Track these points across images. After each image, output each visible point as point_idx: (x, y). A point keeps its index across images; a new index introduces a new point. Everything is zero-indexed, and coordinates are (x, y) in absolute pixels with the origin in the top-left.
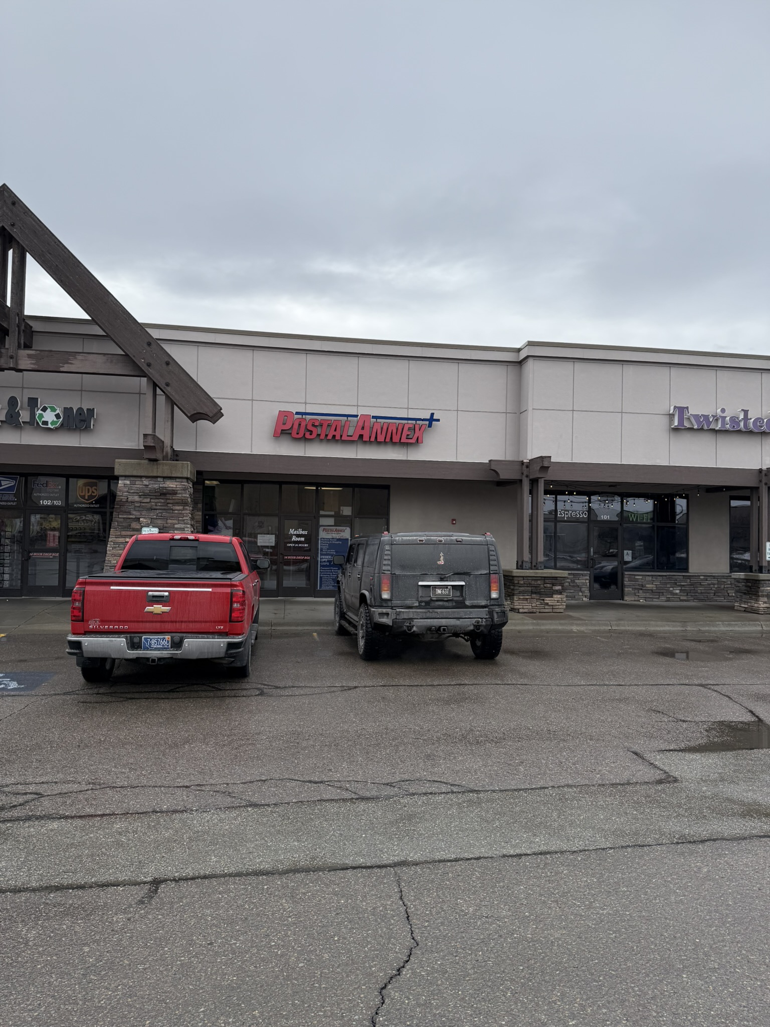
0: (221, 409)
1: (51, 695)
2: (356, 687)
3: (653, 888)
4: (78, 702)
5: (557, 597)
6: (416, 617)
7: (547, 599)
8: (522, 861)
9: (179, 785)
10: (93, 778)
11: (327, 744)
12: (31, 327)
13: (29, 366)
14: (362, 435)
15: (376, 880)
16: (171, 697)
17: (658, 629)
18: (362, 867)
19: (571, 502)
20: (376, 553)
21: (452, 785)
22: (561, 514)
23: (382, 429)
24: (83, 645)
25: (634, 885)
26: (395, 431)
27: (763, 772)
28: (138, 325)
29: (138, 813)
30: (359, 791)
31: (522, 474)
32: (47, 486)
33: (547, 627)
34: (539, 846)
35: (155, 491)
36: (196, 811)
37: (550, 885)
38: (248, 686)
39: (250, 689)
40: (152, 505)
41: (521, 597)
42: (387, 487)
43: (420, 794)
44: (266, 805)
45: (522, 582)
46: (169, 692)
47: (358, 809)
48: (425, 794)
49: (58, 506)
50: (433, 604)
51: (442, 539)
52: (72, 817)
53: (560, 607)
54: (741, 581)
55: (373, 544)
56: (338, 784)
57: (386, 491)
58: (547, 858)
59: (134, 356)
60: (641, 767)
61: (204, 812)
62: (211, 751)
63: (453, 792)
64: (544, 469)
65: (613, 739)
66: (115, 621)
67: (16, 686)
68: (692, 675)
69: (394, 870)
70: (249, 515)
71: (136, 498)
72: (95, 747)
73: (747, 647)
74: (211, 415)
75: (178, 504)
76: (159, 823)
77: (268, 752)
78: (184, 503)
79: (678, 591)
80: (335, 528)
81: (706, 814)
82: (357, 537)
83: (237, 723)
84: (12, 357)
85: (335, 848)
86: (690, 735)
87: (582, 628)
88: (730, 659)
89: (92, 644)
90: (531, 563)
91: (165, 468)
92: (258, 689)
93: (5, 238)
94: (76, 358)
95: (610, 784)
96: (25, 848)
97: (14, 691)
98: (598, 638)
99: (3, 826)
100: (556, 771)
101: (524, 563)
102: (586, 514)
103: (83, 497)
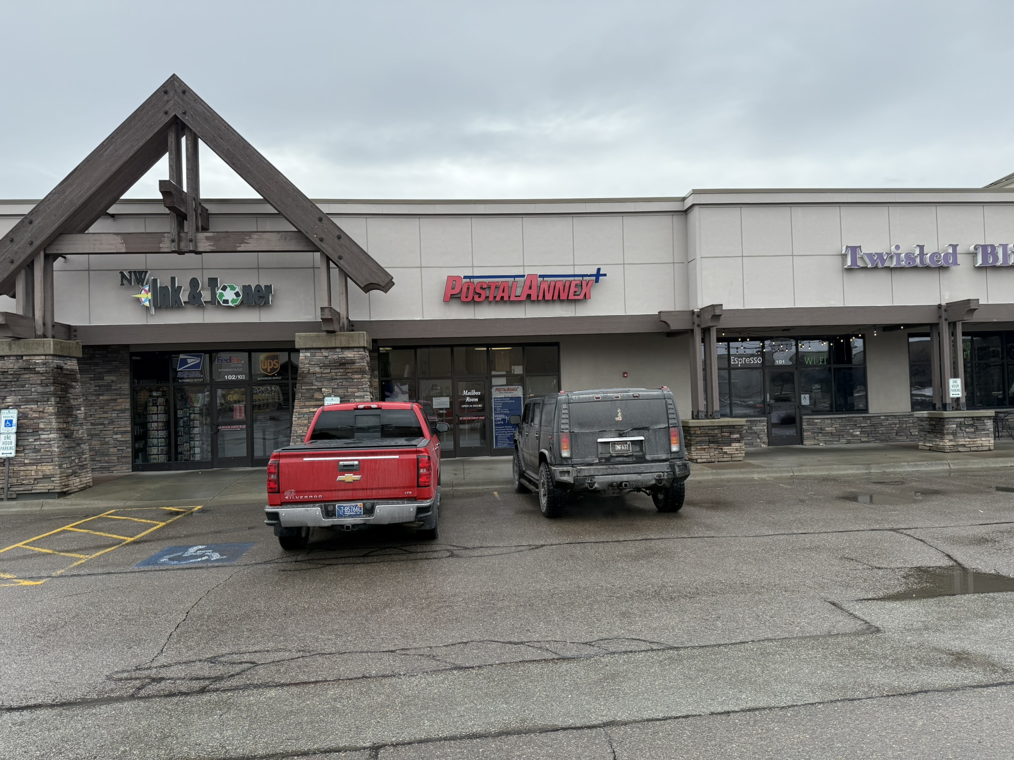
0: (392, 278)
1: (253, 565)
2: (542, 546)
3: (868, 743)
4: (279, 571)
5: (735, 445)
6: (596, 474)
7: (725, 448)
8: (731, 719)
9: (384, 650)
10: (302, 645)
11: (522, 604)
12: (207, 210)
13: (208, 247)
14: (530, 295)
15: (588, 741)
16: (366, 561)
17: (842, 472)
18: (572, 728)
19: (745, 348)
20: (554, 412)
21: (650, 643)
22: (734, 361)
23: (549, 287)
24: (280, 515)
25: (848, 740)
27: (967, 619)
28: (309, 202)
29: (349, 679)
30: (559, 651)
31: (694, 323)
32: (230, 362)
33: (728, 476)
34: (747, 703)
35: (335, 361)
36: (404, 675)
37: (763, 742)
38: (438, 548)
39: (440, 551)
40: (332, 376)
41: (699, 447)
42: (557, 344)
43: (620, 653)
44: (471, 668)
45: (699, 432)
46: (364, 556)
47: (561, 670)
48: (625, 652)
49: (242, 380)
50: (612, 460)
51: (618, 395)
52: (288, 685)
53: (739, 455)
54: (924, 419)
55: (550, 404)
56: (538, 645)
57: (556, 347)
58: (756, 715)
59: (307, 232)
60: (840, 618)
61: (412, 676)
62: (410, 615)
63: (652, 650)
64: (716, 317)
65: (808, 589)
66: (309, 491)
67: (219, 557)
68: (882, 520)
69: (604, 730)
70: (423, 379)
71: (317, 369)
72: (300, 614)
73: (935, 487)
74: (383, 284)
75: (356, 372)
76: (370, 688)
77: (466, 614)
78: (362, 372)
79: (858, 433)
80: (508, 387)
81: (914, 665)
82: (532, 397)
83: (432, 585)
84: (191, 241)
85: (542, 709)
86: (887, 582)
87: (764, 476)
88: (921, 501)
89: (290, 514)
90: (707, 412)
91: (343, 338)
92: (448, 550)
93: (178, 126)
94: (251, 238)
95: (810, 637)
96: (248, 716)
97: (217, 562)
98: (781, 485)
99: (224, 696)
100: (754, 625)
101: (700, 413)
102: (760, 360)
103: (266, 370)
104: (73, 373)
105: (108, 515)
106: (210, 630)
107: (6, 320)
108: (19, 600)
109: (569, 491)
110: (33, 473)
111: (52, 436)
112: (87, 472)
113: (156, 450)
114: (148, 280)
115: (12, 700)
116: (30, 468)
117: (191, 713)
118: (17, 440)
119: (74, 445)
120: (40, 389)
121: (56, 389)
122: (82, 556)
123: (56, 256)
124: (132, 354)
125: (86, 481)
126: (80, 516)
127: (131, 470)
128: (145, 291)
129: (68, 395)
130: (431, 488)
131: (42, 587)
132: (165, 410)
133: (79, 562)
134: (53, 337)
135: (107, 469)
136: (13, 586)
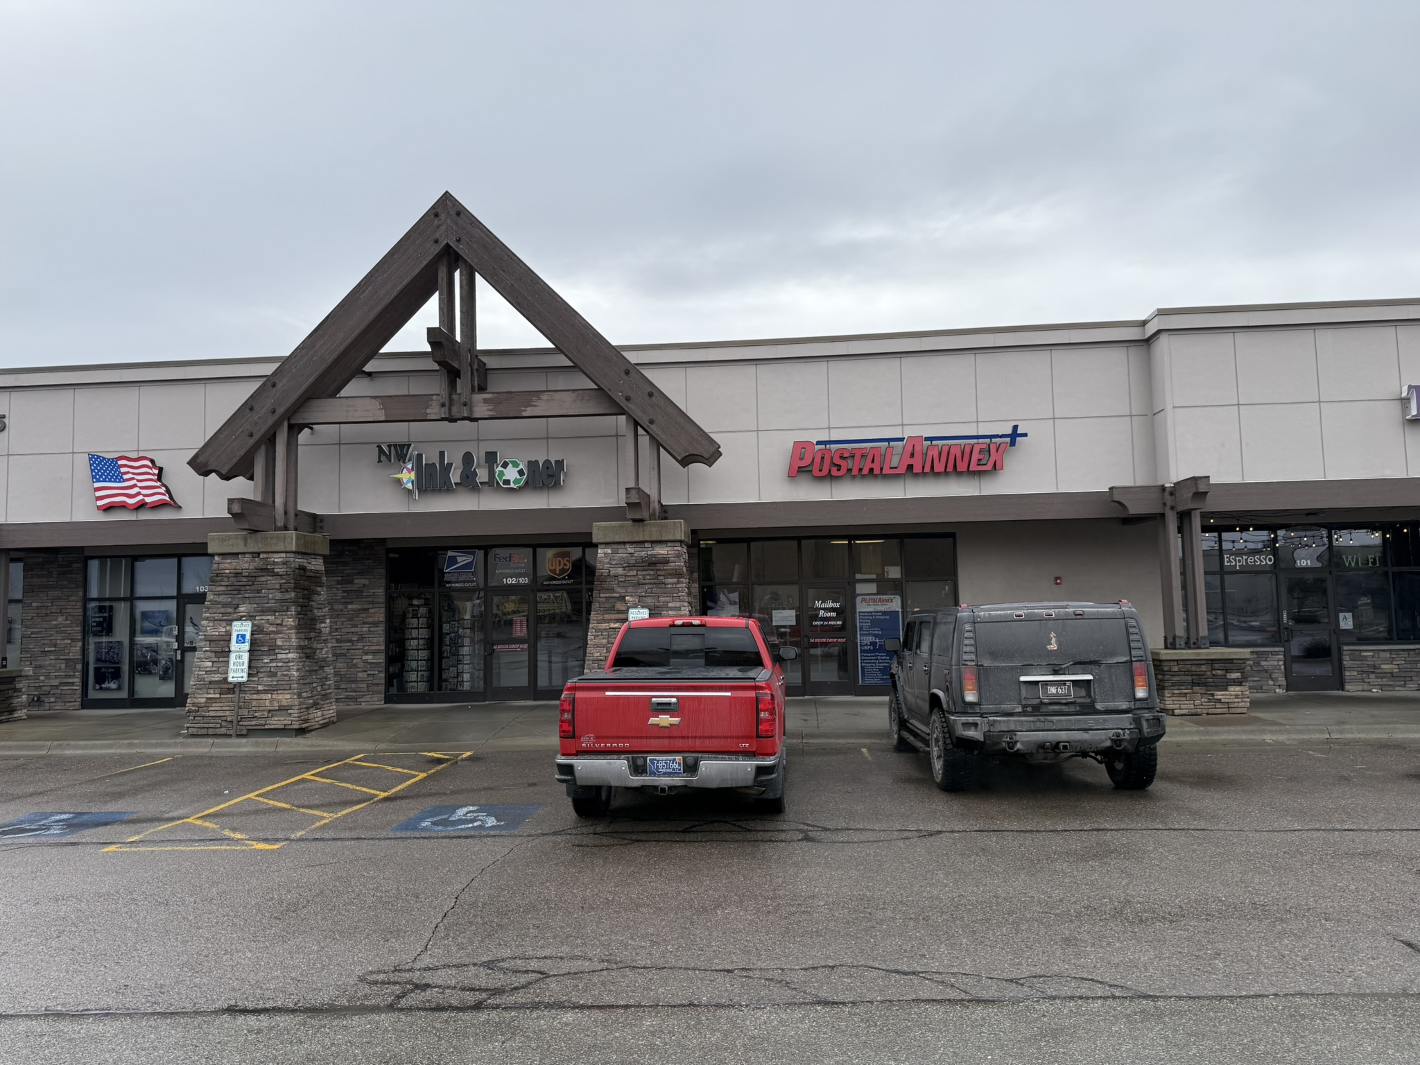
0: (719, 447)
1: (538, 836)
2: (940, 832)
4: (573, 846)
5: (1234, 690)
6: (1019, 728)
7: (1219, 693)
9: (718, 968)
10: (607, 953)
11: (912, 916)
12: (485, 364)
13: (486, 413)
14: (912, 465)
16: (687, 839)
17: (1412, 736)
19: (1245, 541)
20: (951, 636)
21: (1111, 986)
22: (1229, 561)
24: (575, 768)
26: (959, 455)
28: (613, 350)
29: (671, 1006)
30: (971, 989)
31: (1165, 504)
32: (510, 560)
33: (1223, 737)
35: (643, 560)
36: (747, 1006)
38: (785, 827)
39: (789, 830)
40: (639, 580)
41: (1176, 692)
42: (952, 535)
43: (1065, 998)
44: (841, 1003)
45: (1176, 669)
46: (685, 831)
47: (974, 1017)
48: (1072, 998)
49: (525, 586)
50: (1044, 709)
51: (1051, 612)
52: (589, 1008)
53: (1241, 705)
55: (945, 623)
56: (939, 977)
57: (951, 539)
59: (609, 390)
61: (758, 1008)
62: (752, 921)
63: (1114, 997)
64: (1200, 495)
65: (1365, 918)
66: (613, 737)
67: (494, 824)
70: (759, 584)
71: (620, 571)
72: (602, 909)
74: (707, 456)
75: (672, 575)
76: (700, 1021)
77: (831, 925)
78: (677, 574)
80: (879, 597)
82: (916, 612)
83: (780, 880)
84: (465, 404)
87: (1281, 738)
89: (589, 768)
90: (1188, 638)
91: (654, 529)
92: (801, 831)
93: (451, 257)
94: (540, 399)
95: (1373, 995)
96: (538, 1046)
97: (493, 830)
98: (1310, 752)
99: (508, 1015)
100: (1277, 970)
101: (1177, 640)
102: (1270, 560)
103: (554, 571)
104: (318, 575)
105: (356, 760)
106: (486, 923)
107: (242, 509)
108: (252, 868)
109: (976, 752)
110: (267, 703)
111: (290, 656)
112: (331, 703)
113: (415, 676)
114: (411, 455)
115: (247, 999)
116: (264, 696)
117: (466, 1036)
118: (250, 661)
119: (316, 668)
120: (278, 595)
121: (296, 595)
122: (325, 814)
123: (301, 427)
124: (389, 550)
125: (329, 716)
126: (321, 761)
127: (383, 702)
128: (408, 469)
129: (311, 603)
130: (775, 739)
131: (279, 853)
132: (427, 623)
133: (323, 822)
134: (296, 529)
135: (355, 699)
136: (245, 850)
